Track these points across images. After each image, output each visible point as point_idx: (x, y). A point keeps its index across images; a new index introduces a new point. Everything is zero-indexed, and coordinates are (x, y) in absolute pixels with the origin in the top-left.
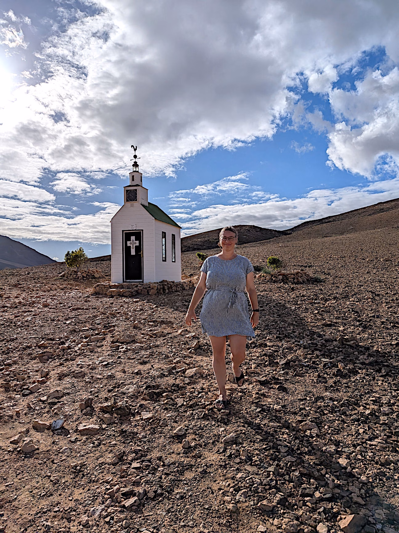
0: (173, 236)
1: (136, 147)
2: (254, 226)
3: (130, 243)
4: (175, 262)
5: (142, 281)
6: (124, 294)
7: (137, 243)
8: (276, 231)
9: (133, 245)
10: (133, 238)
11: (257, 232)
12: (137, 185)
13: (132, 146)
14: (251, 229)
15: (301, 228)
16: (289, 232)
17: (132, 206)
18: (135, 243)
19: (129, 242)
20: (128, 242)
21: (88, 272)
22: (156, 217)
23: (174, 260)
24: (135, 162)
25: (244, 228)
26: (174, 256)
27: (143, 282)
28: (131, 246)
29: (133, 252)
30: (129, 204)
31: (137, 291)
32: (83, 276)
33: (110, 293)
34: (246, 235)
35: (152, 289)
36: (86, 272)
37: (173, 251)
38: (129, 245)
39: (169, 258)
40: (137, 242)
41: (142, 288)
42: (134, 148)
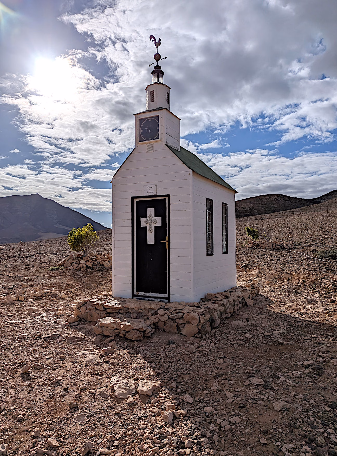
0: (225, 205)
1: (160, 40)
2: (282, 195)
3: (146, 222)
4: (227, 253)
5: (166, 296)
6: (127, 336)
7: (159, 221)
8: (304, 199)
9: (151, 226)
10: (151, 211)
11: (286, 200)
12: (160, 109)
13: (151, 37)
14: (280, 198)
15: (330, 197)
16: (318, 200)
17: (150, 149)
18: (155, 222)
19: (144, 219)
20: (141, 219)
21: (96, 260)
22: (194, 169)
23: (225, 251)
24: (158, 67)
25: (272, 197)
26: (225, 242)
27: (169, 298)
28: (148, 226)
29: (151, 239)
30: (144, 145)
31: (155, 325)
32: (87, 266)
33: (100, 330)
34: (274, 204)
35: (188, 322)
36: (92, 259)
37: (225, 233)
38: (143, 224)
39: (218, 248)
40: (159, 219)
41: (166, 317)
42: (155, 40)
